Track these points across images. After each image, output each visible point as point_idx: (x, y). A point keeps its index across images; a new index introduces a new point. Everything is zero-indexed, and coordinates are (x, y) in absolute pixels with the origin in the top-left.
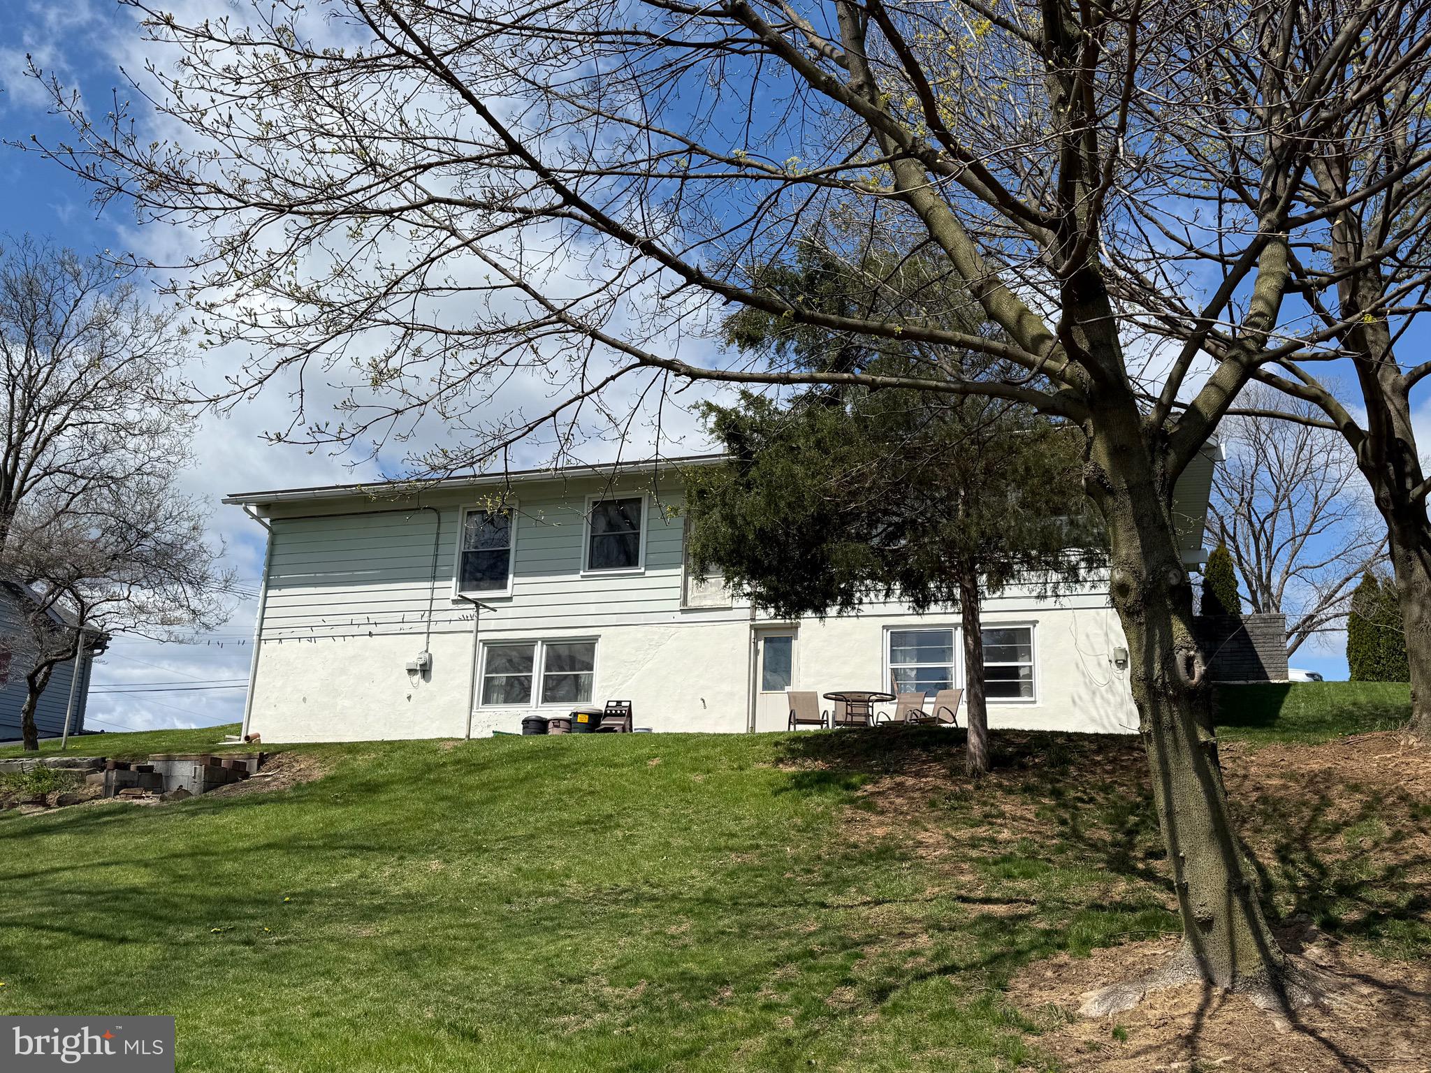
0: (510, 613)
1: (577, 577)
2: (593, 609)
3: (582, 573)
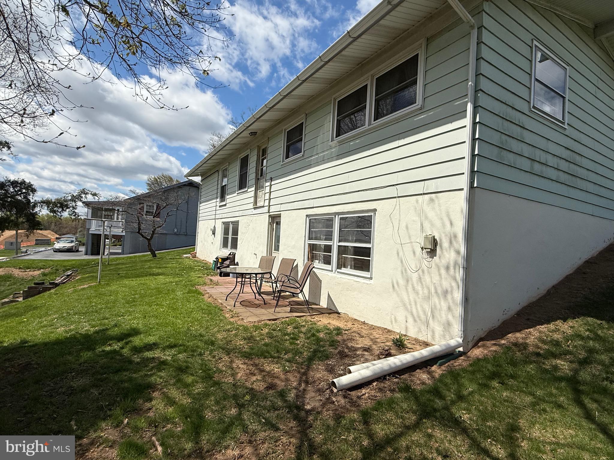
0: (226, 211)
1: (236, 194)
2: (237, 209)
3: (237, 192)
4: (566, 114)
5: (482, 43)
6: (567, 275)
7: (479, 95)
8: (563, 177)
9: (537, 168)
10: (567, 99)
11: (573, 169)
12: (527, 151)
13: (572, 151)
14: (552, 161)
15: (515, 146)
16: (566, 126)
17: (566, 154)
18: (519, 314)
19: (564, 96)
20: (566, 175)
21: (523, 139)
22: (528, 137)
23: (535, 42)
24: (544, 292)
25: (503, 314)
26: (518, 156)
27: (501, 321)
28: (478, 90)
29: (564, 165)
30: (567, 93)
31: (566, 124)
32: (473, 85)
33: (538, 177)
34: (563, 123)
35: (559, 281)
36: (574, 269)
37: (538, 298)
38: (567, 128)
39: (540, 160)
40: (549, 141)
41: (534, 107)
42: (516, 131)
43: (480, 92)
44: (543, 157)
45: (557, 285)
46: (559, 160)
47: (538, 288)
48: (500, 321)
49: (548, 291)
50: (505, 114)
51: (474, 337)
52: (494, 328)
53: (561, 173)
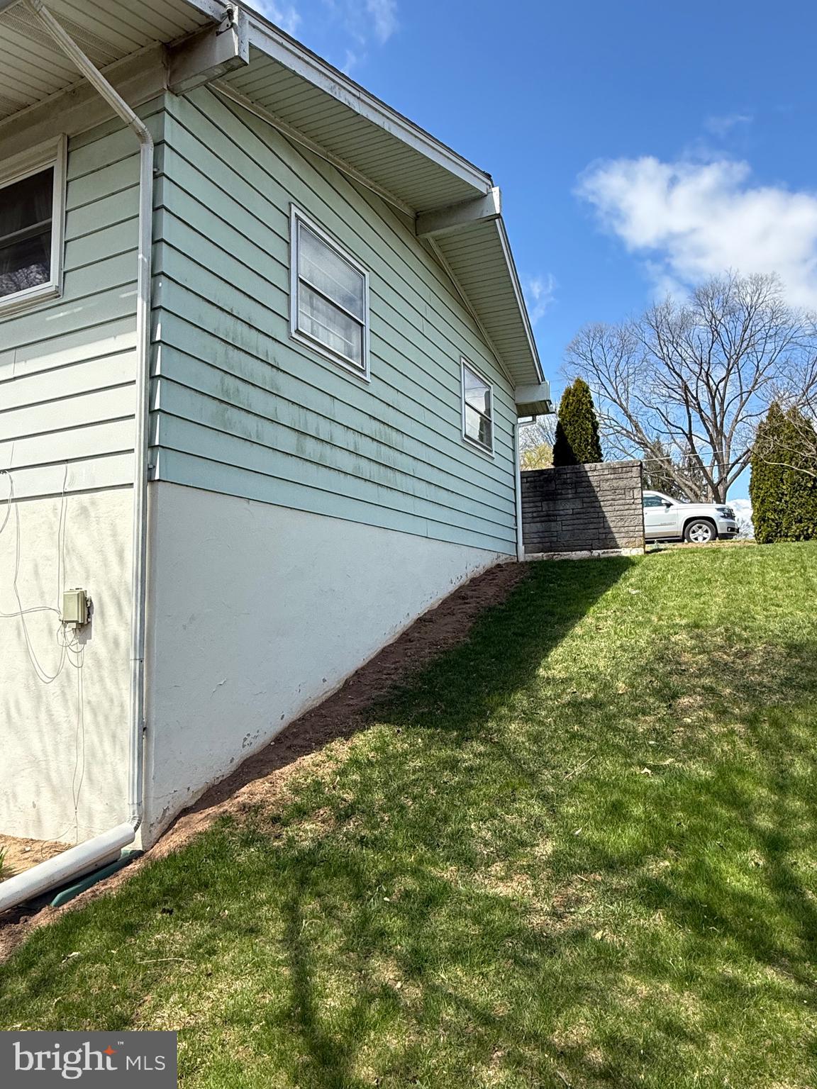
4: (368, 356)
5: (164, 177)
6: (384, 648)
7: (160, 284)
8: (368, 469)
9: (311, 448)
10: (368, 327)
11: (386, 455)
12: (287, 414)
13: (384, 423)
14: (341, 437)
15: (259, 401)
16: (368, 379)
17: (371, 428)
18: (279, 739)
19: (363, 323)
20: (375, 467)
21: (278, 389)
22: (289, 388)
23: (294, 210)
24: (338, 686)
25: (244, 746)
26: (268, 423)
27: (237, 761)
28: (159, 274)
29: (368, 448)
30: (368, 319)
31: (368, 372)
32: (146, 260)
33: (315, 467)
34: (363, 371)
35: (369, 659)
36: (397, 636)
37: (324, 698)
38: (370, 381)
39: (318, 434)
40: (336, 400)
41: (297, 331)
42: (260, 373)
43: (163, 278)
44: (325, 429)
45: (363, 669)
46: (358, 437)
47: (324, 680)
48: (234, 762)
49: (347, 682)
50: (231, 334)
51: (165, 811)
52: (221, 779)
53: (364, 463)
